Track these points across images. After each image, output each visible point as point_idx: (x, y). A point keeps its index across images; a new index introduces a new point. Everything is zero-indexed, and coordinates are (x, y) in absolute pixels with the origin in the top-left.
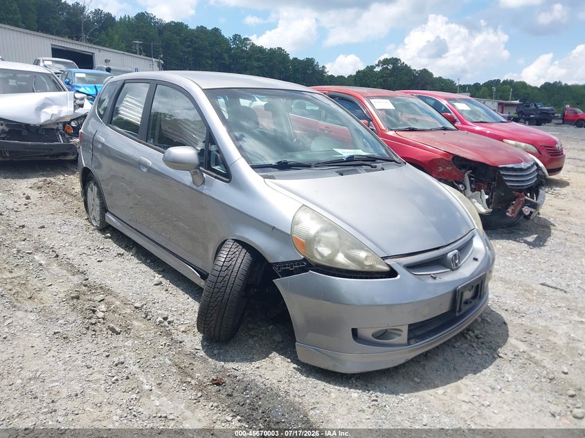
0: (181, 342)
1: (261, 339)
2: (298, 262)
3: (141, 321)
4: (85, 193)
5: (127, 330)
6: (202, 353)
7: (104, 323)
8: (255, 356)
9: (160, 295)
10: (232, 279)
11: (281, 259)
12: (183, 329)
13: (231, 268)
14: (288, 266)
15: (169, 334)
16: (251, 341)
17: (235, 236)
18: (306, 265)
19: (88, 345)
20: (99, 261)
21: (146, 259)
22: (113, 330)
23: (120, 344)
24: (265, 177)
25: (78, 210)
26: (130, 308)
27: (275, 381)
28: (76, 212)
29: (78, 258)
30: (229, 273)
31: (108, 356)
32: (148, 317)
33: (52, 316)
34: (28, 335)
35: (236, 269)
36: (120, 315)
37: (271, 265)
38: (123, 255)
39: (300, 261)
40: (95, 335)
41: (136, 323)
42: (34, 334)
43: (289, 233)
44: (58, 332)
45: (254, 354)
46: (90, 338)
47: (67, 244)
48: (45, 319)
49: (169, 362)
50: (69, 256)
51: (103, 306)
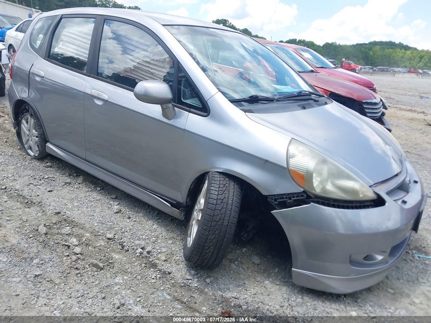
0: (169, 273)
1: (242, 263)
2: (298, 194)
3: (119, 253)
4: (17, 124)
5: (110, 264)
6: (195, 283)
7: (83, 260)
8: (246, 282)
9: (125, 223)
10: (228, 212)
11: (278, 191)
12: (163, 258)
13: (225, 200)
14: (286, 198)
15: (154, 266)
16: (233, 266)
17: (220, 168)
18: (306, 197)
19: (78, 287)
20: (49, 191)
21: (95, 187)
22: (96, 266)
23: (111, 281)
24: (245, 111)
25: (8, 140)
26: (103, 239)
27: (278, 307)
28: (6, 142)
29: (26, 189)
30: (225, 206)
31: (104, 298)
32: (126, 248)
33: (25, 256)
34: (6, 281)
35: (230, 201)
36: (95, 248)
37: (266, 197)
38: (70, 183)
39: (299, 193)
40: (80, 273)
41: (116, 256)
42: (14, 279)
43: (286, 166)
44: (39, 275)
45: (243, 280)
46: (76, 278)
47: (10, 175)
48: (18, 259)
49: (168, 297)
50: (18, 187)
51: (75, 240)
